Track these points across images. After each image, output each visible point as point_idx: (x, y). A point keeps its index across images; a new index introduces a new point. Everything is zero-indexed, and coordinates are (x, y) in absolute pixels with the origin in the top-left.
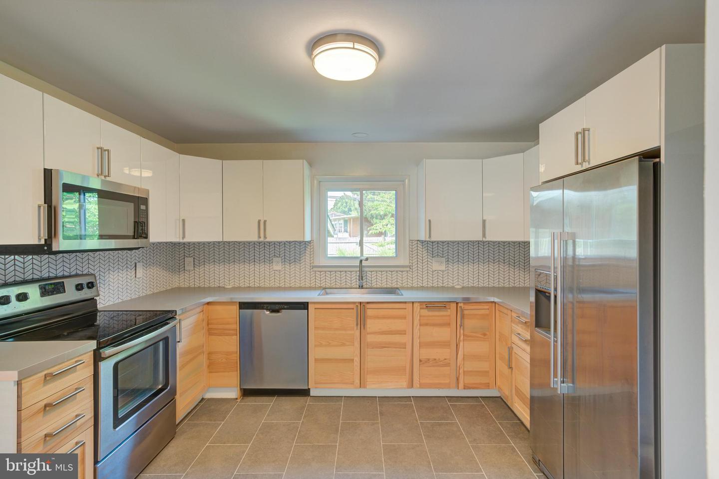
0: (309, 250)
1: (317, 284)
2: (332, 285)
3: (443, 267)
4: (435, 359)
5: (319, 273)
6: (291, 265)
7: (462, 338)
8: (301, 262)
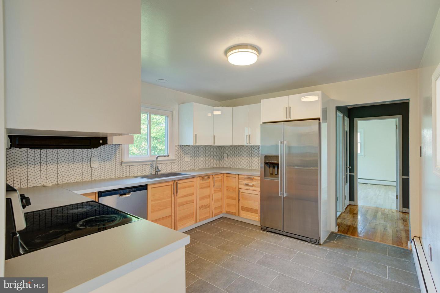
0: (118, 151)
1: (124, 175)
2: (134, 174)
3: (189, 160)
4: (205, 205)
5: (125, 167)
6: (105, 162)
7: (214, 192)
8: (113, 160)
